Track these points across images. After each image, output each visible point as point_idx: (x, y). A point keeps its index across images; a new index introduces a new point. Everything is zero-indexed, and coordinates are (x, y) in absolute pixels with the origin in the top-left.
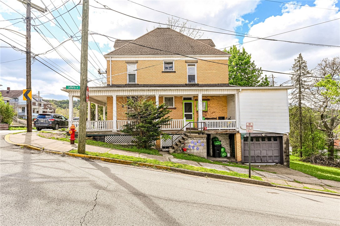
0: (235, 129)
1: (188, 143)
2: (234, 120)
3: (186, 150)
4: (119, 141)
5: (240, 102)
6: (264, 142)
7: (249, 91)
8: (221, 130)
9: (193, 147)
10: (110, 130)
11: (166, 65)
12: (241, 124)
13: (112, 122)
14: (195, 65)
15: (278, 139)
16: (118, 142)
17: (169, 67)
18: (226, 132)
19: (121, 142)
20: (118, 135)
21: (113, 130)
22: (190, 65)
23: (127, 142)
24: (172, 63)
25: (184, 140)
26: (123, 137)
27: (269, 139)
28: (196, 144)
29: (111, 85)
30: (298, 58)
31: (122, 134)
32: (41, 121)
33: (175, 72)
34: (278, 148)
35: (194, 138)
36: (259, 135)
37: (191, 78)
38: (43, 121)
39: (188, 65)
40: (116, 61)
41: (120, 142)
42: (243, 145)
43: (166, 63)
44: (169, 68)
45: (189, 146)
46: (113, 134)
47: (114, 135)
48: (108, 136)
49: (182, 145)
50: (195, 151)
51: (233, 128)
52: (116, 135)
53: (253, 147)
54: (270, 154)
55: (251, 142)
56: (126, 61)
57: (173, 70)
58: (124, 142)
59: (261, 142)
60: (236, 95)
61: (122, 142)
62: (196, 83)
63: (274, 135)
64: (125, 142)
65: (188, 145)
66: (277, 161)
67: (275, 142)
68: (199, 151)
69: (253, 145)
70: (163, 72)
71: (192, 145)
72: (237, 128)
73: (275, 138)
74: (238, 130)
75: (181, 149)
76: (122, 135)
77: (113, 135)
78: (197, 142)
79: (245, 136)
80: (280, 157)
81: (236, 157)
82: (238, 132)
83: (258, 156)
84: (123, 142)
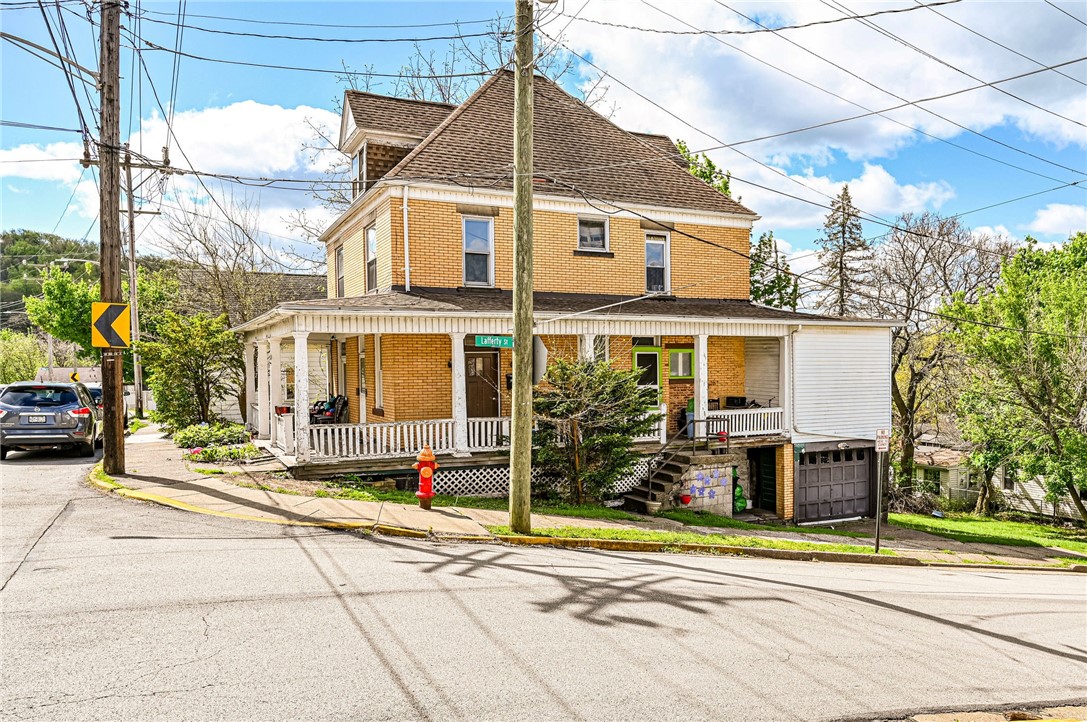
0: (778, 434)
1: (690, 480)
2: (779, 410)
3: (685, 499)
4: (477, 487)
5: (796, 359)
6: (838, 464)
7: (814, 330)
8: (749, 436)
9: (702, 490)
10: (446, 452)
11: (586, 229)
12: (796, 418)
13: (450, 426)
14: (665, 237)
15: (866, 455)
16: (473, 491)
17: (593, 237)
18: (764, 441)
19: (480, 490)
20: (474, 467)
21: (458, 451)
22: (653, 236)
23: (500, 488)
24: (601, 225)
25: (680, 472)
26: (488, 473)
27: (848, 454)
28: (707, 482)
29: (408, 289)
30: (839, 197)
31: (489, 463)
32: (32, 420)
33: (611, 255)
34: (865, 478)
35: (705, 466)
36: (832, 448)
37: (655, 276)
38: (43, 420)
39: (648, 235)
40: (426, 203)
41: (477, 490)
42: (797, 474)
43: (584, 223)
44: (589, 239)
45: (692, 489)
46: (460, 465)
47: (460, 468)
48: (442, 473)
49: (675, 487)
50: (707, 501)
51: (776, 431)
52: (467, 468)
53: (815, 479)
54: (849, 494)
55: (812, 466)
56: (460, 206)
57: (604, 246)
58: (490, 489)
59: (832, 464)
60: (786, 338)
61: (483, 490)
62: (669, 294)
63: (861, 445)
64: (494, 489)
65: (690, 486)
66: (862, 510)
67: (861, 462)
68: (713, 501)
69: (815, 472)
70: (576, 253)
71: (698, 484)
72: (785, 429)
73: (860, 453)
74: (788, 436)
75: (672, 498)
76: (489, 466)
77: (457, 469)
78: (712, 477)
79: (803, 451)
80: (867, 499)
81: (778, 507)
82: (789, 441)
83: (825, 502)
84: (487, 489)
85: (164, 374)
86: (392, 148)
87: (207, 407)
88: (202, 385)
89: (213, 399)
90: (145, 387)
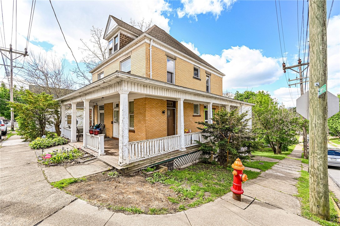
10: (177, 149)
14: (209, 77)
16: (185, 164)
20: (187, 154)
26: (190, 156)
31: (191, 152)
39: (206, 76)
40: (157, 49)
46: (183, 154)
48: (177, 159)
52: (185, 155)
56: (166, 53)
57: (198, 77)
64: (190, 162)
70: (193, 77)
77: (182, 156)
85: (24, 116)
86: (128, 37)
87: (44, 129)
88: (42, 120)
89: (47, 126)
90: (15, 121)
